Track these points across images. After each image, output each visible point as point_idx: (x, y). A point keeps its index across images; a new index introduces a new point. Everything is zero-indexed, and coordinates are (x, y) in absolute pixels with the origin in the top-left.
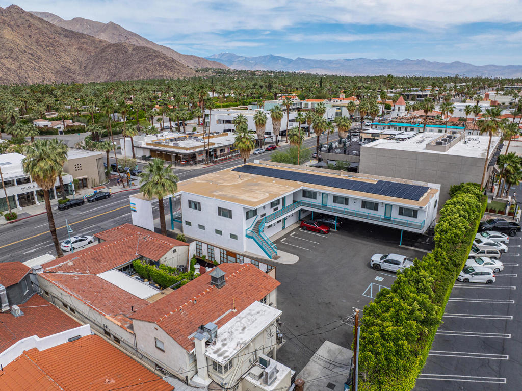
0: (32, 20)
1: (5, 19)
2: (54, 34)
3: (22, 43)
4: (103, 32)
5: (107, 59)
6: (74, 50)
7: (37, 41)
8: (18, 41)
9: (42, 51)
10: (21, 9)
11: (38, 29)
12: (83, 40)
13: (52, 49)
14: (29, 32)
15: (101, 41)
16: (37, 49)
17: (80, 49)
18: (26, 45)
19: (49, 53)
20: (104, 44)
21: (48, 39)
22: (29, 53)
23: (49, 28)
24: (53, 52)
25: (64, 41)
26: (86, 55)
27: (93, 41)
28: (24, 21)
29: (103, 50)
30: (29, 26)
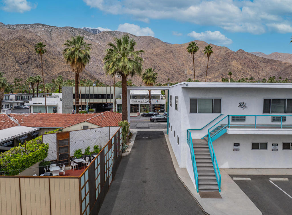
0: (247, 56)
1: (235, 56)
2: (258, 62)
3: (240, 67)
4: (289, 59)
5: (288, 74)
6: (267, 70)
7: (248, 66)
8: (238, 66)
9: (250, 71)
10: (243, 51)
11: (250, 60)
12: (274, 63)
13: (255, 69)
14: (244, 62)
15: (285, 63)
16: (247, 70)
17: (271, 68)
18: (242, 68)
19: (253, 71)
20: (287, 65)
21: (254, 64)
22: (242, 72)
23: (256, 59)
24: (255, 71)
25: (263, 64)
26: (274, 72)
27: (281, 64)
28: (243, 56)
29: (286, 69)
30: (245, 59)
